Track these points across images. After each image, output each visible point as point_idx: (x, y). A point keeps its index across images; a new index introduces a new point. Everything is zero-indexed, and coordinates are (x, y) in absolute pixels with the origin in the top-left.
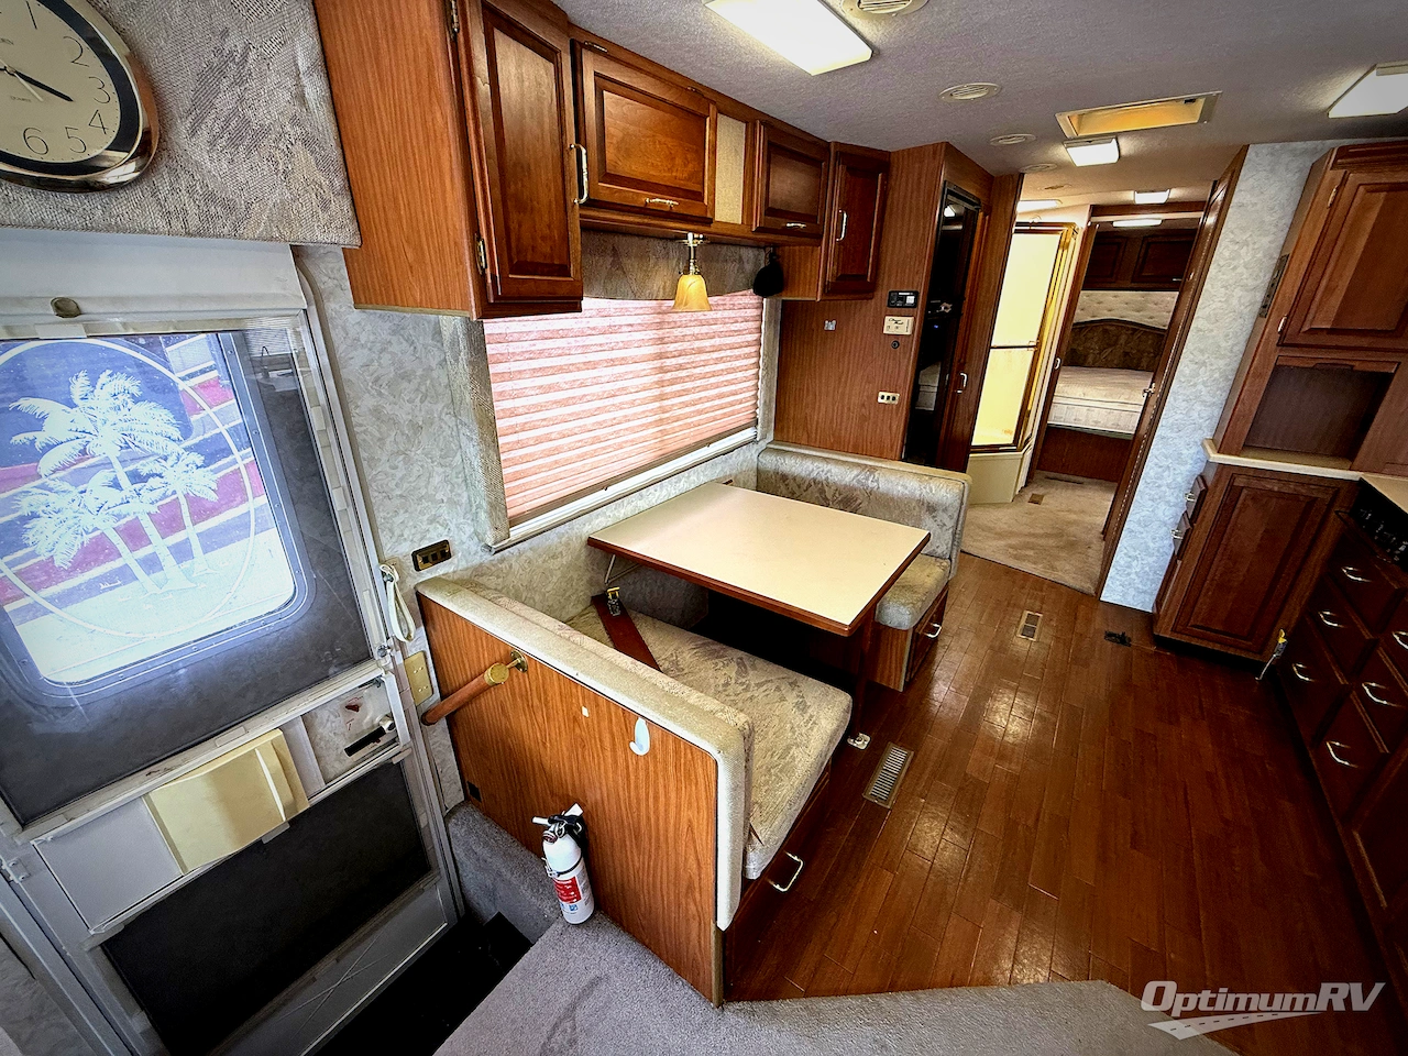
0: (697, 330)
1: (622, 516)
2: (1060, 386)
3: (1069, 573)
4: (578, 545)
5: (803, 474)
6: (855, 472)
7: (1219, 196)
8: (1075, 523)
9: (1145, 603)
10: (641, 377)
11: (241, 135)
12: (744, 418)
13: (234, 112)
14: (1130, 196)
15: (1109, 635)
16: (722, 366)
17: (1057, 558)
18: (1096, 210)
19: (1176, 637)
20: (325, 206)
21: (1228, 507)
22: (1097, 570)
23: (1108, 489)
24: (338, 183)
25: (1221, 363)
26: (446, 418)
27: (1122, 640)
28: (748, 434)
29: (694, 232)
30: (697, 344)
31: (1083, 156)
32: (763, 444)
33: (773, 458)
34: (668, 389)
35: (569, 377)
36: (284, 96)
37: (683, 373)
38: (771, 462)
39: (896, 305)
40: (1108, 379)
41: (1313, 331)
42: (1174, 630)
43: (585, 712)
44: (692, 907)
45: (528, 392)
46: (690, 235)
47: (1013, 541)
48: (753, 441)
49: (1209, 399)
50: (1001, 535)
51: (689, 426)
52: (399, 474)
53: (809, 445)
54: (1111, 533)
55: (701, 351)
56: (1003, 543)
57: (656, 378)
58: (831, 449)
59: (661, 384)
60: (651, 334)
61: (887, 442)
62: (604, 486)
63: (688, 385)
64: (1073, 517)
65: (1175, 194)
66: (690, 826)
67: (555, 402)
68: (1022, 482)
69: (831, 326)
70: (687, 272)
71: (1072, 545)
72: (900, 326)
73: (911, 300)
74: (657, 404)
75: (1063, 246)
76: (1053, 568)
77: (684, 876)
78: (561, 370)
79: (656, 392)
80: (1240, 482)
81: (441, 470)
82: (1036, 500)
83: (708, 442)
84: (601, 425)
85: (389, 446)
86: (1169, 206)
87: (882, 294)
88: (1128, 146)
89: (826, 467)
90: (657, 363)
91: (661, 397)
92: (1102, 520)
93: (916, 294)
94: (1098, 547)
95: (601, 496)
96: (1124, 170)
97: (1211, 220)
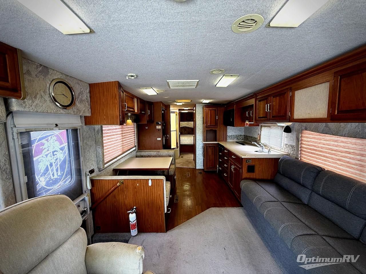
0: (126, 129)
1: (117, 165)
2: (181, 137)
3: (191, 166)
4: (111, 170)
5: (146, 155)
6: (156, 152)
7: (194, 108)
8: (189, 159)
9: (202, 167)
10: (119, 137)
11: (81, 101)
12: (133, 145)
13: (81, 98)
14: (183, 108)
15: (199, 173)
16: (130, 135)
17: (188, 165)
18: (179, 110)
19: (207, 170)
20: (88, 110)
21: (207, 149)
22: (195, 165)
23: (192, 154)
24: (90, 107)
25: (201, 130)
26: (94, 144)
27: (201, 173)
28: (134, 148)
29: (130, 113)
30: (127, 131)
31: (178, 104)
32: (136, 151)
33: (139, 153)
34: (123, 140)
35: (111, 137)
36: (86, 96)
37: (125, 137)
38: (139, 154)
39: (158, 124)
40: (187, 136)
41: (208, 126)
42: (206, 169)
43: (138, 185)
44: (160, 212)
45: (106, 140)
46: (129, 114)
47: (181, 164)
48: (135, 150)
49: (201, 135)
50: (179, 163)
51: (126, 147)
52: (88, 155)
53: (145, 150)
54: (195, 159)
55: (127, 133)
56: (179, 164)
57: (121, 137)
58: (150, 149)
59: (122, 139)
60: (121, 130)
61: (160, 147)
62: (116, 158)
63: (126, 139)
64: (188, 159)
65: (189, 108)
66: (159, 195)
67: (109, 142)
68: (179, 155)
69: (147, 128)
70: (128, 119)
71: (190, 162)
72: (159, 127)
73: (160, 123)
74: (122, 142)
75: (176, 115)
76: (189, 166)
77: (158, 206)
78: (110, 136)
79: (122, 140)
80: (207, 145)
81: (93, 154)
82: (182, 157)
83: (129, 150)
84: (115, 146)
85: (87, 150)
86: (189, 110)
87: (155, 123)
88: (183, 103)
89: (150, 153)
90: (122, 135)
91: (122, 141)
92: (193, 158)
93: (161, 122)
94: (193, 162)
95: (116, 160)
96: (183, 106)
97: (194, 112)
